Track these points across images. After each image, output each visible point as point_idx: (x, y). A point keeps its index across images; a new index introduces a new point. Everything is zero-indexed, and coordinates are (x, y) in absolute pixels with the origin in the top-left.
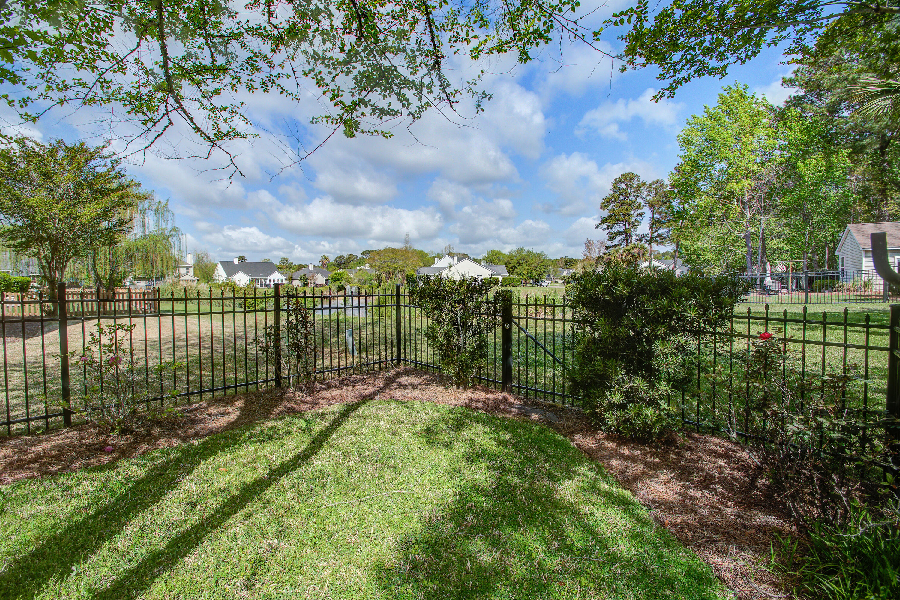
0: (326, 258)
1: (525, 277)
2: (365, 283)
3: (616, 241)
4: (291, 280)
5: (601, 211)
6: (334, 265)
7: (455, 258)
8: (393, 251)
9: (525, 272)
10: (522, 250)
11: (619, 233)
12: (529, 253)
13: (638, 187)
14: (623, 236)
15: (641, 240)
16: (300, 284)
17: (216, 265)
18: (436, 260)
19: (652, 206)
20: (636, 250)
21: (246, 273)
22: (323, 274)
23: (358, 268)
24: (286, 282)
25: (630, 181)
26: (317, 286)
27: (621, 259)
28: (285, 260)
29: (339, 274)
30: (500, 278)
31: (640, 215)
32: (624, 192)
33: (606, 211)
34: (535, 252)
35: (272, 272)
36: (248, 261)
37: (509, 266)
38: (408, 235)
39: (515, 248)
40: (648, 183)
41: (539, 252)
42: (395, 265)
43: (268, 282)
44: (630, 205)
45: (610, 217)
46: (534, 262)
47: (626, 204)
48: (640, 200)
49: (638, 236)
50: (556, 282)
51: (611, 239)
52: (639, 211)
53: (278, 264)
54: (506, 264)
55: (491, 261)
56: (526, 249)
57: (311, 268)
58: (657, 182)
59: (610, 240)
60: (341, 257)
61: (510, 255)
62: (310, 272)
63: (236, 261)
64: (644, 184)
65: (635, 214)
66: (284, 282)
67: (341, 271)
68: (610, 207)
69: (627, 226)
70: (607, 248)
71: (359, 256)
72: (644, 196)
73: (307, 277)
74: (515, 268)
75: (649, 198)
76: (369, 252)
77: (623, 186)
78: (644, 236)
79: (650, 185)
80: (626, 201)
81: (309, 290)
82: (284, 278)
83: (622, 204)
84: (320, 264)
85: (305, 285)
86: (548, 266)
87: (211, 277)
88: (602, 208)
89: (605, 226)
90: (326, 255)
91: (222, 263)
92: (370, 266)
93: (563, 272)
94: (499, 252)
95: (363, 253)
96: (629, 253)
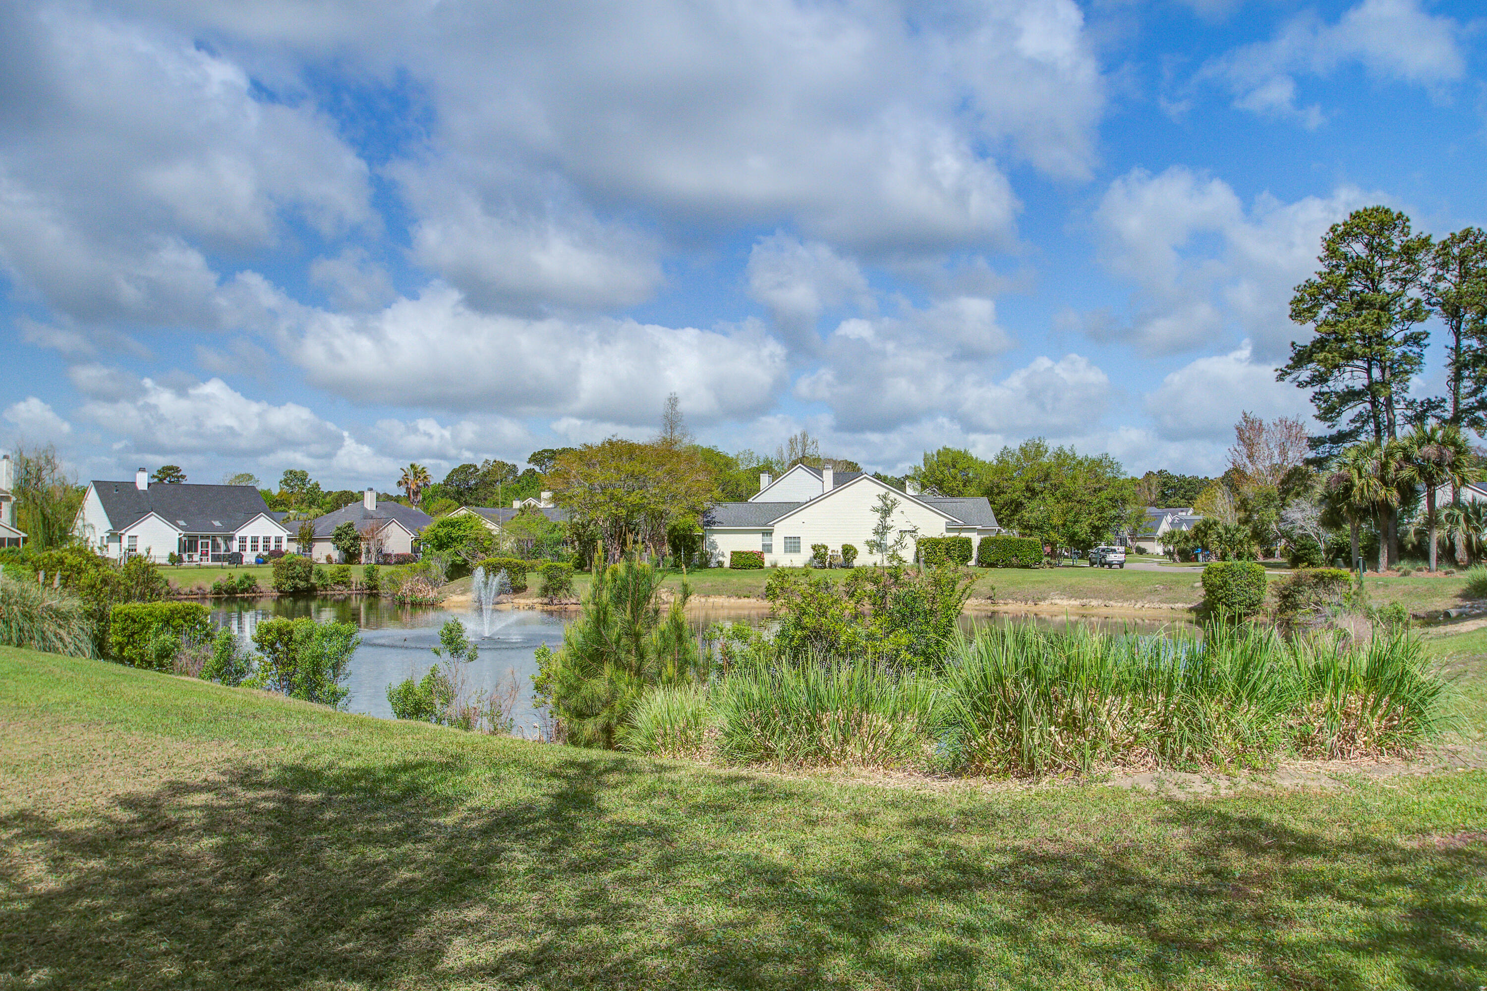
0: (417, 472)
1: (1054, 536)
2: (537, 553)
3: (1345, 421)
4: (307, 539)
5: (1295, 325)
6: (445, 494)
7: (828, 475)
8: (630, 451)
9: (1056, 521)
10: (1039, 450)
11: (1351, 395)
12: (1061, 457)
13: (1408, 252)
14: (1363, 407)
15: (1420, 418)
16: (336, 555)
17: (84, 492)
18: (765, 479)
19: (1453, 312)
20: (1430, 450)
21: (171, 517)
22: (407, 521)
23: (517, 504)
24: (293, 548)
25: (1380, 232)
26: (385, 559)
27: (1382, 479)
28: (295, 478)
29: (453, 524)
30: (976, 540)
31: (1415, 339)
32: (1363, 268)
33: (1311, 325)
34: (1080, 455)
35: (250, 515)
36: (189, 481)
37: (1000, 500)
38: (673, 401)
39: (1015, 445)
40: (1435, 240)
41: (1094, 455)
42: (634, 498)
43: (235, 547)
44: (1384, 307)
45: (1321, 344)
46: (1080, 486)
47: (1371, 305)
48: (1414, 292)
49: (1410, 404)
50: (1141, 551)
51: (1328, 414)
52: (1416, 327)
53: (276, 491)
54: (990, 492)
55: (940, 484)
56: (1052, 445)
57: (370, 503)
58: (1464, 237)
59: (1322, 417)
60: (466, 469)
61: (1002, 467)
62: (367, 516)
63: (142, 481)
64: (1425, 243)
65: (1398, 338)
66: (285, 546)
67: (463, 512)
68: (1322, 314)
69: (1376, 373)
70: (1315, 443)
71: (523, 466)
72: (1425, 280)
73: (357, 530)
74: (1019, 506)
75: (1442, 286)
76: (553, 455)
77: (1358, 248)
78: (1431, 406)
79: (1445, 246)
80: (1370, 295)
81: (357, 574)
82: (284, 534)
83: (1360, 305)
84: (402, 492)
85: (351, 557)
86: (1124, 501)
87: (64, 531)
88: (1297, 315)
89: (1305, 374)
90: (421, 463)
91: (98, 485)
92: (555, 499)
93: (1159, 519)
94: (965, 455)
95: (537, 458)
96: (1407, 458)
